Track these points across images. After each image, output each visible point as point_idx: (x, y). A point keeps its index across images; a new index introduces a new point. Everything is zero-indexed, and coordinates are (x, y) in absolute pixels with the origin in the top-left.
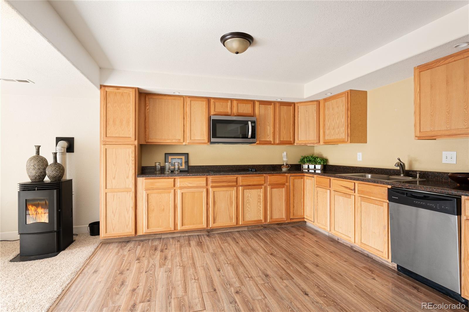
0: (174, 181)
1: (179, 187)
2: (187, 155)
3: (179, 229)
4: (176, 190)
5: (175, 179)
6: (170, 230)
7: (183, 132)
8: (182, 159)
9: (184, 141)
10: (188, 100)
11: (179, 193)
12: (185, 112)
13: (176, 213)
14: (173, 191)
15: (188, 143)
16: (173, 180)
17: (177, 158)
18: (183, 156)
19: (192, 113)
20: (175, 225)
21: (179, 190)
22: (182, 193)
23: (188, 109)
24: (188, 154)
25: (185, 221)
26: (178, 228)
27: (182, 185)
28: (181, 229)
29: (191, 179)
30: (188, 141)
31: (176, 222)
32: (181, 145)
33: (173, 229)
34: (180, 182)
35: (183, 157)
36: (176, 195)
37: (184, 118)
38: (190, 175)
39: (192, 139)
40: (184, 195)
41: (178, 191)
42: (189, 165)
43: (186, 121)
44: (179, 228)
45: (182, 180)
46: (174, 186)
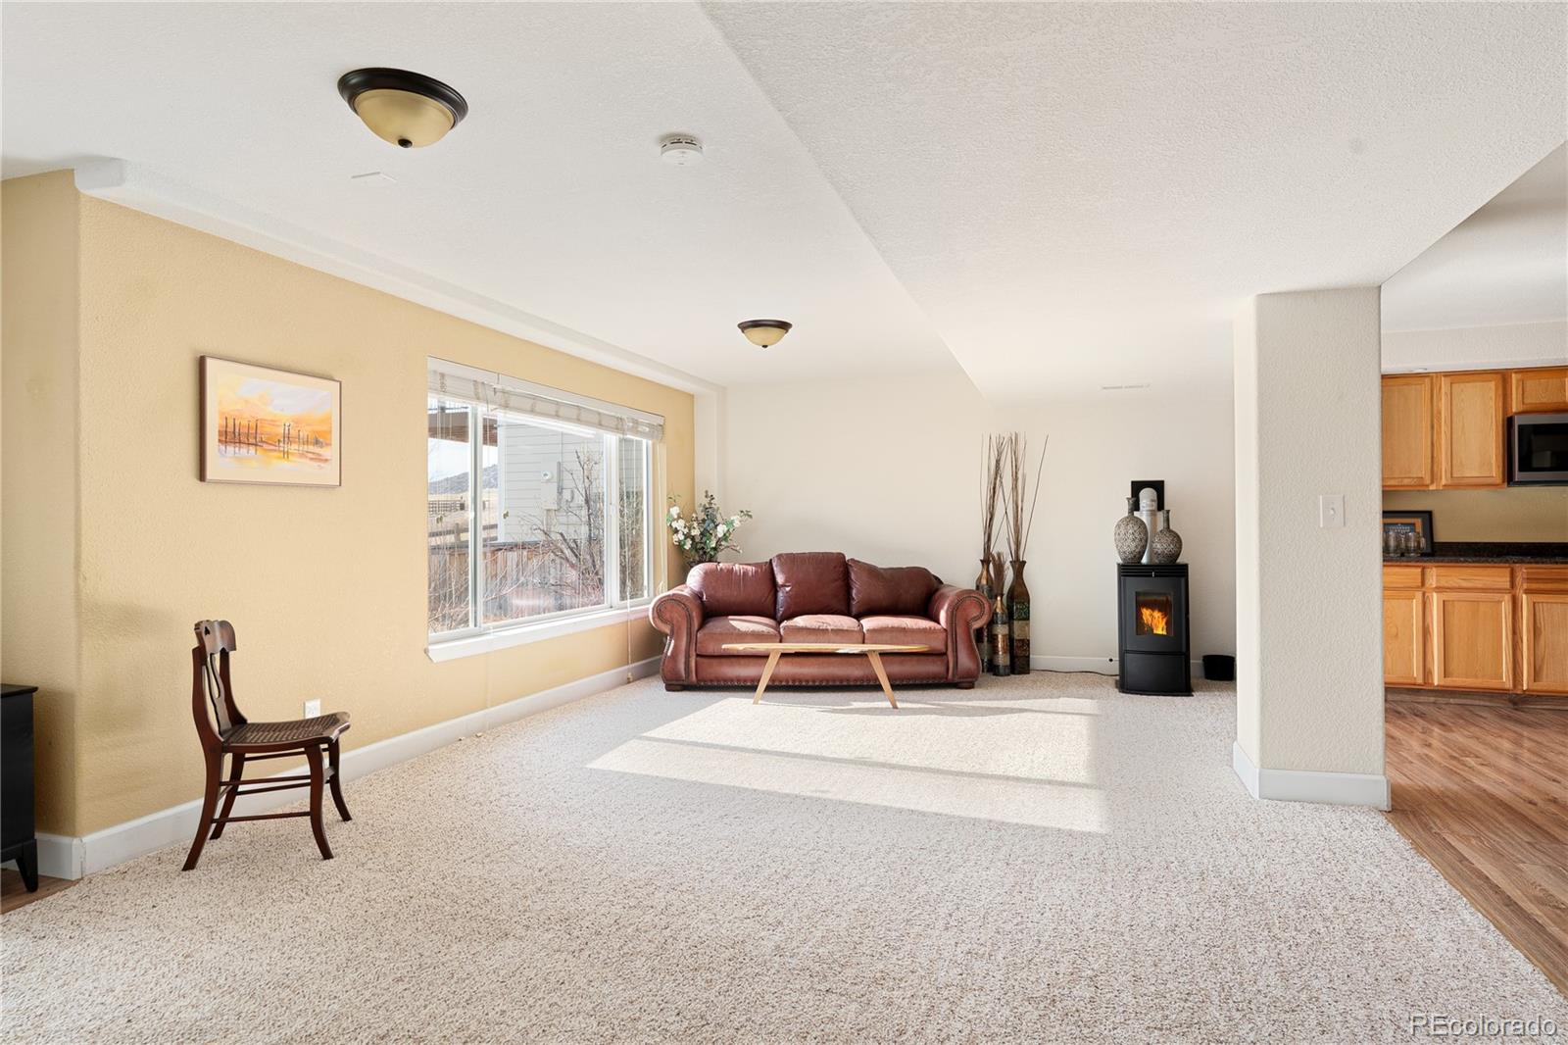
0: (1423, 574)
1: (1436, 588)
2: (1428, 516)
3: (1436, 684)
4: (1427, 595)
5: (1424, 568)
6: (1413, 682)
7: (1430, 461)
8: (1414, 524)
9: (1432, 482)
10: (1444, 383)
11: (1435, 599)
12: (1435, 412)
13: (1428, 644)
14: (1419, 595)
15: (1445, 486)
16: (1419, 570)
17: (1402, 524)
18: (1417, 517)
19: (1455, 412)
20: (1427, 673)
21: (1435, 595)
22: (1444, 601)
23: (1443, 405)
24: (1430, 513)
25: (1454, 666)
26: (1432, 680)
27: (1443, 583)
28: (1442, 683)
29: (1469, 570)
30: (1444, 482)
31: (1428, 665)
32: (1424, 491)
33: (1420, 681)
34: (1437, 576)
35: (1418, 522)
36: (1428, 605)
37: (1432, 427)
38: (1466, 561)
39: (1455, 475)
40: (1449, 607)
41: (1432, 596)
42: (1435, 540)
43: (1439, 433)
44: (1437, 680)
45: (1443, 571)
46: (1423, 583)
